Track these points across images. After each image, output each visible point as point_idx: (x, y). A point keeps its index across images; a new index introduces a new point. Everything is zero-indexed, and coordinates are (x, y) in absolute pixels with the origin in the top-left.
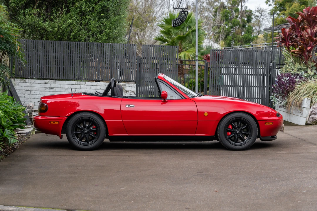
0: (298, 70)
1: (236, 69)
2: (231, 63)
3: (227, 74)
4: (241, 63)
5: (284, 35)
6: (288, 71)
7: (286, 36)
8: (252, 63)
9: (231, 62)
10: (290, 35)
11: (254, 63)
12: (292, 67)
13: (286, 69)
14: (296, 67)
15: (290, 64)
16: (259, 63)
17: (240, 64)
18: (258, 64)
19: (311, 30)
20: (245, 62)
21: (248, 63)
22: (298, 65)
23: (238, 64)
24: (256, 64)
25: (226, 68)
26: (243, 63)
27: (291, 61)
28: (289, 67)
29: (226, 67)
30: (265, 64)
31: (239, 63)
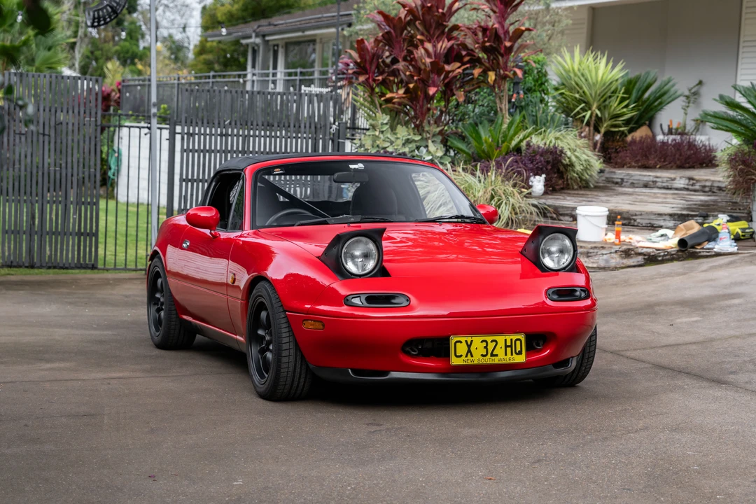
0: (404, 144)
1: (246, 138)
2: (233, 123)
3: (224, 152)
4: (260, 124)
5: (360, 56)
6: (378, 146)
7: (368, 58)
8: (286, 125)
9: (236, 122)
10: (376, 56)
11: (292, 125)
12: (389, 136)
13: (374, 141)
14: (399, 136)
15: (382, 128)
16: (305, 124)
17: (257, 125)
18: (302, 126)
19: (434, 46)
20: (268, 123)
21: (276, 125)
22: (402, 132)
23: (252, 125)
24: (297, 125)
25: (221, 135)
26: (265, 124)
27: (384, 120)
28: (381, 136)
29: (222, 132)
30: (319, 126)
31: (255, 124)
